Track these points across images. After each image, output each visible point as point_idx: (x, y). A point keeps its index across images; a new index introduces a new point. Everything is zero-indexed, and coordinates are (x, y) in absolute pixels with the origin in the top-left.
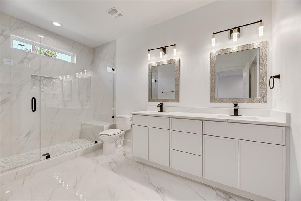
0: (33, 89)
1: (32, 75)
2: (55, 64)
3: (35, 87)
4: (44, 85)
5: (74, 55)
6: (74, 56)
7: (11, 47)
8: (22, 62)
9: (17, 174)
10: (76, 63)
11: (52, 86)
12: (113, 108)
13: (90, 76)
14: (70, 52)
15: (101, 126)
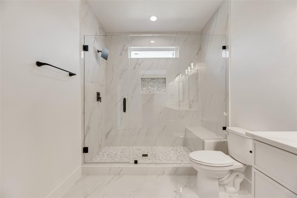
0: (143, 90)
1: (141, 78)
2: (159, 63)
3: (144, 89)
4: (151, 86)
5: (178, 48)
6: (178, 50)
7: (129, 57)
8: (134, 68)
9: (110, 170)
10: (179, 56)
11: (157, 87)
12: (225, 113)
13: (198, 70)
14: (173, 46)
15: (203, 139)
